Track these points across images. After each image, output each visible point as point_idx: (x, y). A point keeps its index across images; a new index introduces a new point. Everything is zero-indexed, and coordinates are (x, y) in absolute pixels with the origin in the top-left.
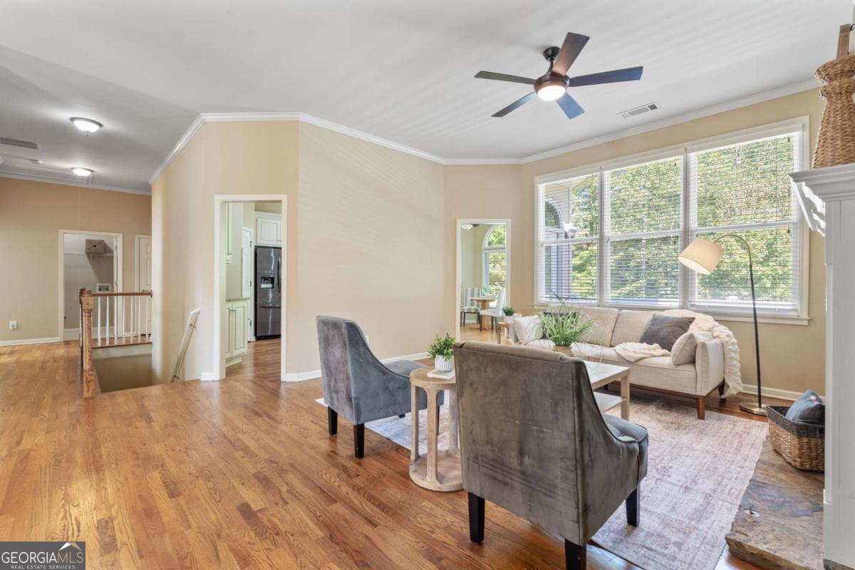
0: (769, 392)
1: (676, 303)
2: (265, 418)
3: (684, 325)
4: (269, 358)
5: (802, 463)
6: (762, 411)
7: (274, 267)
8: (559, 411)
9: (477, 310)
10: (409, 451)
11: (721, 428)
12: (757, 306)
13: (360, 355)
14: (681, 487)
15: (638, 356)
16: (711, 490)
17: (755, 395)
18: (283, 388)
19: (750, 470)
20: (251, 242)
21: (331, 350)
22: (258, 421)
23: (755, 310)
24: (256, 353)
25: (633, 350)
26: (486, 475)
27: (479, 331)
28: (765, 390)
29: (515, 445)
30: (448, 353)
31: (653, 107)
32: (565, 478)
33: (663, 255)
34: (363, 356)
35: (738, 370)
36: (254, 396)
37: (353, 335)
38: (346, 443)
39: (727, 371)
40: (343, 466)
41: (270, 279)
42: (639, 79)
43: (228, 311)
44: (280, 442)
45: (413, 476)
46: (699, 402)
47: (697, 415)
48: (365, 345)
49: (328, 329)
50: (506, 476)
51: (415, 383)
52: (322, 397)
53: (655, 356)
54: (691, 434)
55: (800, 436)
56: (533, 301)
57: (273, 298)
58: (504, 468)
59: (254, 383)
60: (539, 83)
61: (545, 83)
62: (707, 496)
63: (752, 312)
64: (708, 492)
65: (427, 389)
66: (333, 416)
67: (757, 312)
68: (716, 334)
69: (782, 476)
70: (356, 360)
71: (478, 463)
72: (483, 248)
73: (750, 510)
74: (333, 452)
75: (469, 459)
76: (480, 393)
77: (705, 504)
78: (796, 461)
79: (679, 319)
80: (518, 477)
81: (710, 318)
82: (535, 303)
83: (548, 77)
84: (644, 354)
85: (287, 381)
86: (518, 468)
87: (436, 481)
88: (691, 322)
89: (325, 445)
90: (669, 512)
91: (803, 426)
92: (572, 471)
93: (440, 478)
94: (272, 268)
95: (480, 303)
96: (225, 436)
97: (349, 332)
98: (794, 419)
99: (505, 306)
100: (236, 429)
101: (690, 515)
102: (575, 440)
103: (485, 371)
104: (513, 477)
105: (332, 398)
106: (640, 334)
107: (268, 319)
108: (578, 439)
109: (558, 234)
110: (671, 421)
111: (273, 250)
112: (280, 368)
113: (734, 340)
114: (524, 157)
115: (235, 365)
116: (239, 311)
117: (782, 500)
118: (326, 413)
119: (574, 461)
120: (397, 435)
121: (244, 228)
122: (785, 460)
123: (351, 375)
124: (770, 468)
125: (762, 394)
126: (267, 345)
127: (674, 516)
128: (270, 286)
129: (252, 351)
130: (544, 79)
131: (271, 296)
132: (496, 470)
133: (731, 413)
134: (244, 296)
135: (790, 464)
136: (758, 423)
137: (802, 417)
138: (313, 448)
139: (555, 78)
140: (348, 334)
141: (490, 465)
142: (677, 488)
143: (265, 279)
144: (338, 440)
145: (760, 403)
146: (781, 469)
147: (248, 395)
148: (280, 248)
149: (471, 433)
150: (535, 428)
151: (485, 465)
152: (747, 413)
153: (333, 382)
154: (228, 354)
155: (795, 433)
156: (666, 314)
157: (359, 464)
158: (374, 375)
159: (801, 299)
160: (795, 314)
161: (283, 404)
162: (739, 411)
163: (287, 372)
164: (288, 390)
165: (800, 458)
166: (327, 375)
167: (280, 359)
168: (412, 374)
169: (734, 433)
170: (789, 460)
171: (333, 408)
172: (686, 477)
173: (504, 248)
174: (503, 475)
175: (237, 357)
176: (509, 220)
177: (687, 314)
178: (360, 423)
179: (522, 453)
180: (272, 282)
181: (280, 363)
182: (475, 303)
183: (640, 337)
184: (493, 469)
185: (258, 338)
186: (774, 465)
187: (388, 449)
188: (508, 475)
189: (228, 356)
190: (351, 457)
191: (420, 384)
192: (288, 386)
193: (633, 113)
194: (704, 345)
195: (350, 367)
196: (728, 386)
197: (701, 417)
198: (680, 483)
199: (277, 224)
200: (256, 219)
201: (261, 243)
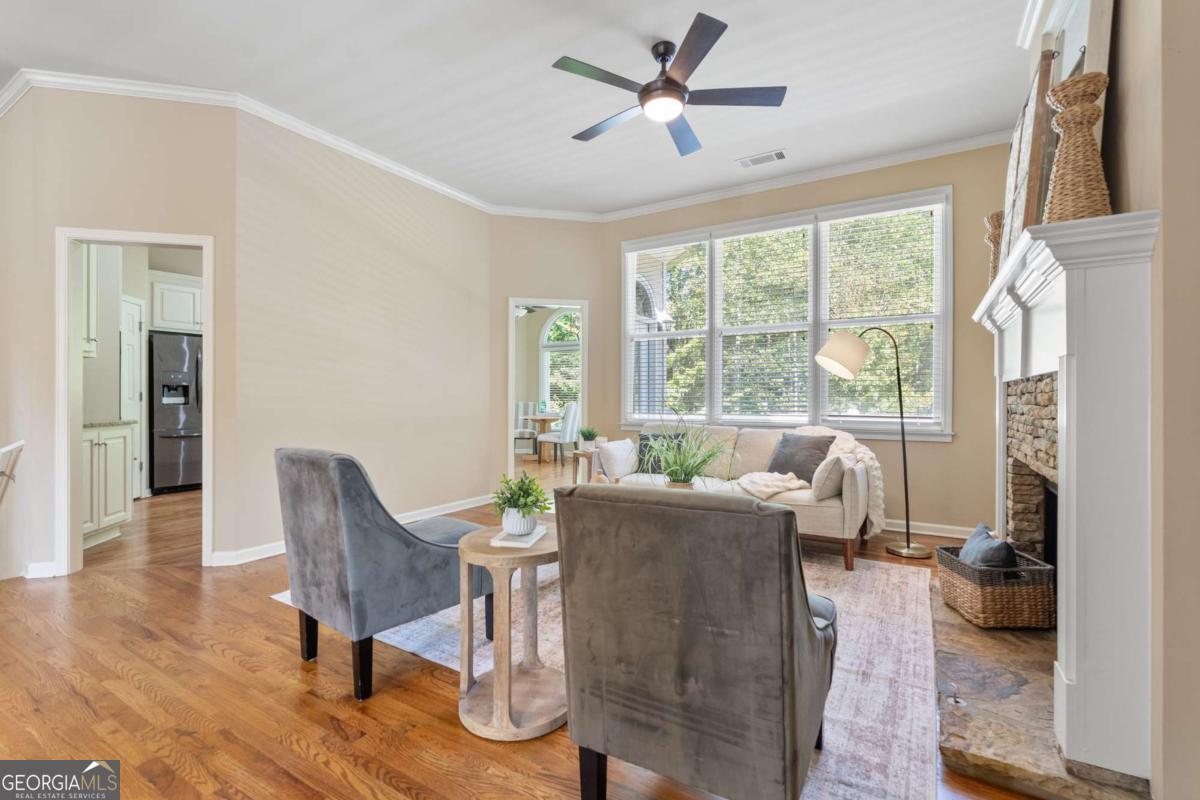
0: (918, 528)
1: (804, 419)
2: (169, 642)
3: (822, 446)
4: (179, 526)
5: (986, 622)
6: (911, 552)
7: (189, 368)
8: (755, 597)
9: (533, 434)
10: (457, 674)
11: (876, 580)
12: (905, 420)
13: (365, 516)
14: (858, 673)
15: (771, 490)
16: (893, 672)
17: (902, 533)
18: (207, 578)
19: (926, 635)
20: (141, 323)
21: (306, 509)
22: (150, 649)
23: (902, 424)
24: (153, 518)
25: (762, 482)
26: (615, 716)
27: (537, 465)
28: (914, 526)
29: (671, 661)
30: (526, 505)
31: (780, 156)
32: (762, 711)
33: (761, 361)
34: (370, 517)
35: (881, 501)
36: (145, 599)
37: (351, 479)
38: (337, 672)
39: (871, 503)
40: (333, 718)
41: (180, 389)
42: (779, 105)
43: (88, 444)
44: (201, 686)
45: (467, 720)
46: (846, 548)
47: (843, 564)
48: (373, 497)
49: (299, 471)
50: (653, 715)
51: (469, 557)
52: (287, 589)
53: (790, 490)
54: (846, 593)
55: (983, 585)
56: (620, 421)
57: (186, 421)
58: (650, 702)
59: (148, 575)
60: (646, 92)
61: (655, 93)
62: (892, 682)
63: (899, 427)
64: (891, 676)
65: (493, 568)
66: (310, 627)
67: (906, 428)
68: (859, 457)
69: (966, 640)
70: (357, 525)
71: (601, 697)
72: (540, 343)
73: (955, 697)
74: (311, 693)
75: (583, 691)
76: (606, 574)
77: (892, 695)
78: (978, 618)
79: (817, 438)
80: (675, 714)
81: (850, 437)
82: (623, 422)
83: (659, 84)
84: (778, 487)
85: (214, 565)
86: (677, 699)
87: (510, 724)
88: (831, 442)
89: (295, 682)
90: (854, 717)
91: (988, 570)
92: (776, 698)
93: (515, 718)
94: (185, 370)
95: (537, 425)
96: (74, 691)
97: (343, 475)
98: (973, 563)
99: (581, 427)
100: (101, 672)
101: (881, 717)
102: (782, 645)
103: (617, 535)
104: (667, 716)
105: (307, 596)
106: (767, 460)
107: (178, 457)
108: (786, 642)
109: (649, 325)
110: (816, 576)
111: (185, 338)
112: (201, 544)
113: (877, 464)
114: (607, 212)
115: (104, 544)
116: (115, 445)
117: (981, 675)
118: (296, 620)
119: (780, 681)
120: (429, 645)
121: (125, 297)
122: (963, 617)
123: (347, 553)
124: (951, 631)
125: (911, 531)
126: (174, 503)
127: (863, 722)
128: (181, 400)
129: (145, 515)
130: (653, 87)
131: (182, 417)
132: (634, 705)
133: (876, 557)
134: (125, 418)
135: (970, 622)
136: (913, 568)
137: (985, 560)
138: (271, 690)
139: (670, 86)
140: (340, 480)
141: (623, 697)
142: (853, 677)
143: (171, 389)
144: (321, 669)
145: (908, 542)
146: (963, 630)
147: (133, 600)
148: (201, 336)
149: (589, 644)
150: (710, 629)
151: (613, 697)
152: (894, 556)
153: (310, 566)
154: (89, 524)
155: (978, 581)
156: (797, 432)
157: (363, 710)
158: (391, 549)
159: (945, 409)
160: (936, 428)
161: (207, 610)
162: (885, 554)
163: (214, 550)
164: (219, 583)
165: (984, 613)
166: (298, 554)
167: (200, 526)
168: (462, 544)
169: (891, 586)
170: (967, 616)
171: (309, 614)
172: (858, 657)
173: (578, 345)
174: (647, 713)
175: (110, 528)
176: (586, 303)
177: (822, 431)
178: (365, 636)
179: (683, 675)
180: (185, 391)
181: (200, 533)
182: (530, 423)
183: (769, 465)
184: (628, 703)
185: (156, 491)
186: (952, 625)
187: (416, 673)
188: (657, 712)
189: (89, 527)
190: (347, 699)
191: (479, 560)
192: (219, 575)
193: (756, 161)
194: (853, 472)
195: (344, 540)
196: (872, 523)
197: (849, 567)
198: (855, 668)
199: (194, 295)
200: (152, 284)
201: (161, 325)
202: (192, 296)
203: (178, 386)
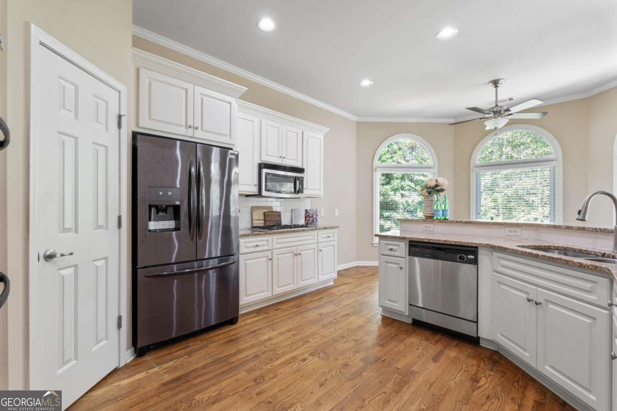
7: (182, 183)
20: (120, 117)
41: (170, 210)
94: (177, 184)
111: (178, 143)
128: (171, 224)
131: (176, 247)
143: (160, 210)
180: (176, 216)
199: (187, 90)
200: (138, 70)
201: (149, 125)
202: (184, 92)
203: (167, 206)
